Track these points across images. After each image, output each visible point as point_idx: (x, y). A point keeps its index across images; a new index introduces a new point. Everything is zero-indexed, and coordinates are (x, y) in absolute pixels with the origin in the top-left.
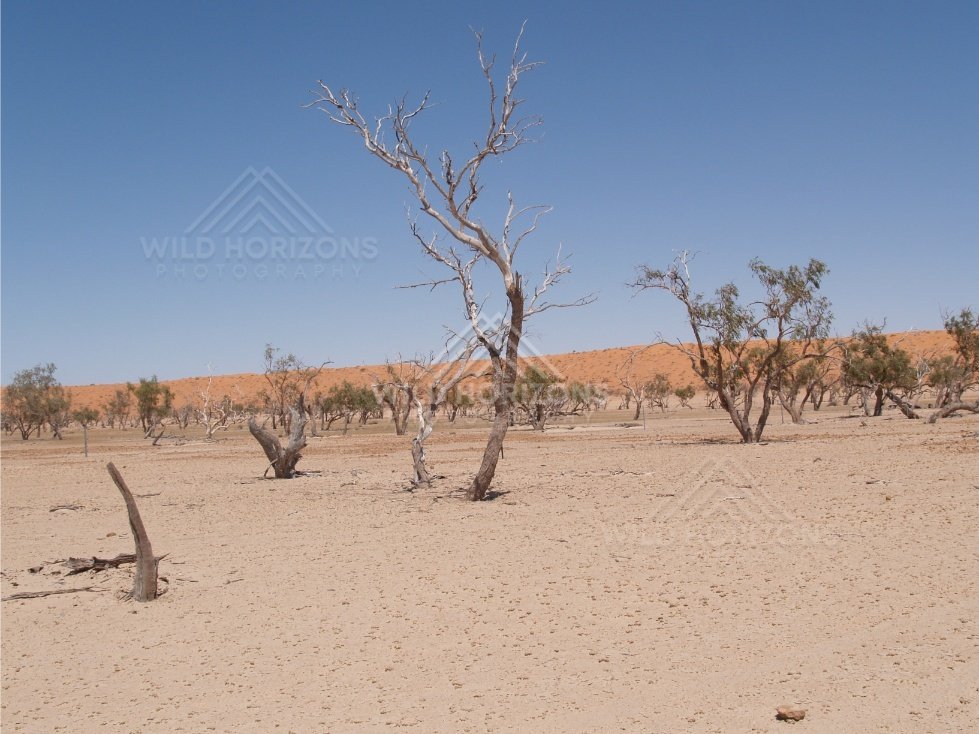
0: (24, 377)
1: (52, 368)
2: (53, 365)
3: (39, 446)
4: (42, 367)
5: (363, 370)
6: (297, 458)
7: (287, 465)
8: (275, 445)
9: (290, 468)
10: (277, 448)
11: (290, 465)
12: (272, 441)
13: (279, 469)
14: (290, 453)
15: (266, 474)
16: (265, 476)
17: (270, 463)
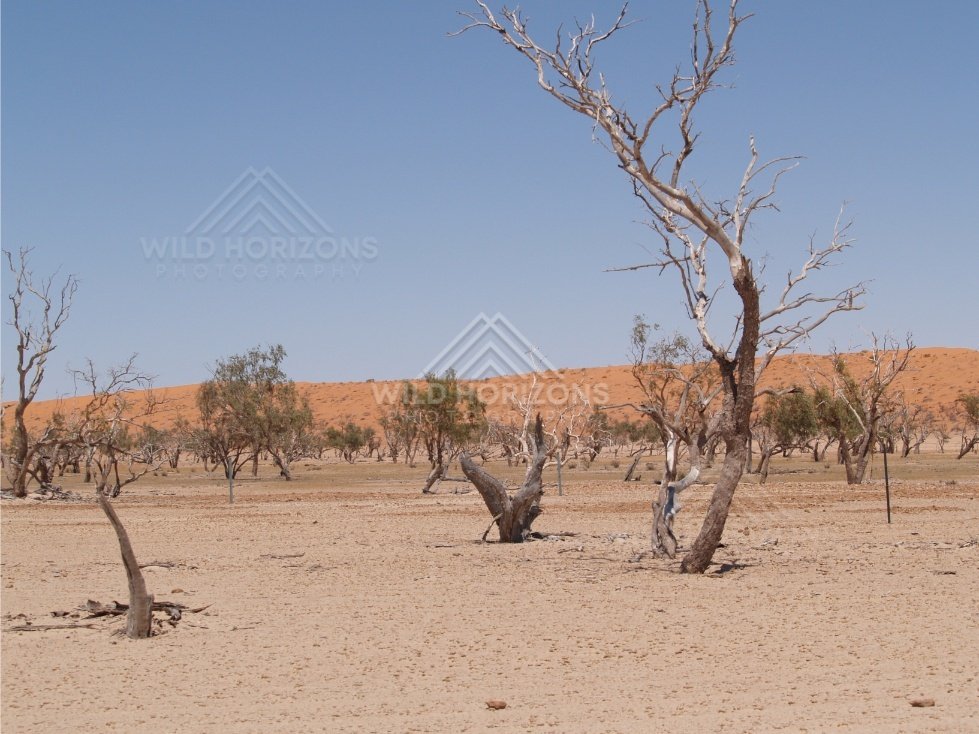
0: (231, 369)
1: (278, 354)
2: (280, 347)
4: (262, 351)
6: (535, 513)
7: (515, 523)
8: (498, 492)
9: (521, 528)
10: (501, 497)
11: (521, 523)
12: (492, 486)
13: (504, 528)
14: (519, 504)
15: (486, 535)
16: (484, 538)
17: (493, 519)
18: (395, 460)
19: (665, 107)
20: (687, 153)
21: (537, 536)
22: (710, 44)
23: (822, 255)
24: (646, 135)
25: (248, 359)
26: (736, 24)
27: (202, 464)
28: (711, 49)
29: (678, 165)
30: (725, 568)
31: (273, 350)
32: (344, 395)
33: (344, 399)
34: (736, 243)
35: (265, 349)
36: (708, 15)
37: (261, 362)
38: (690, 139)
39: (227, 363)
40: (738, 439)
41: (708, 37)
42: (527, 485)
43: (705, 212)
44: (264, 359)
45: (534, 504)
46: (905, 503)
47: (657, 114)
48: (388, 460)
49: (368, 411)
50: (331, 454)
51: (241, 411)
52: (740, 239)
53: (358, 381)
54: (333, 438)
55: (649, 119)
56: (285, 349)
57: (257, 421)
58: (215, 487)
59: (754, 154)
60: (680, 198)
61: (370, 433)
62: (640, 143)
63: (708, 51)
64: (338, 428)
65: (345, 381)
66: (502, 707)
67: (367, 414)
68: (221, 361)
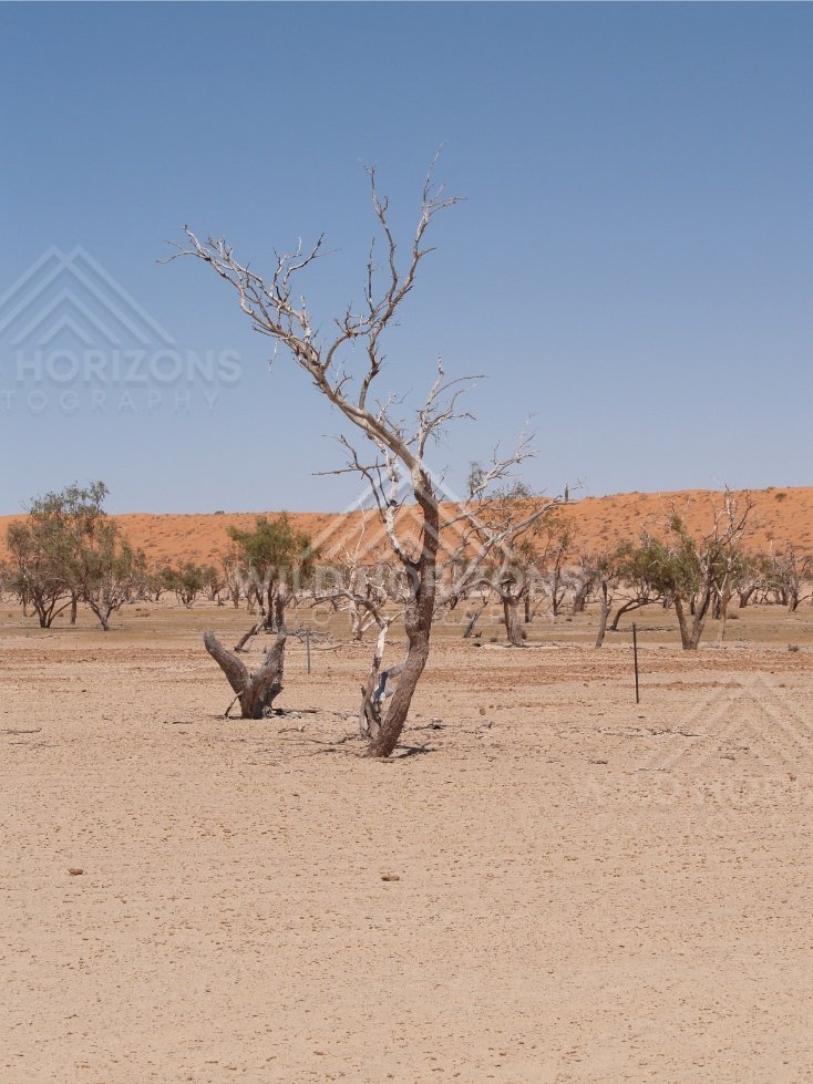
0: (48, 508)
1: (100, 491)
2: (101, 484)
3: (66, 642)
4: (81, 488)
5: (781, 497)
6: (277, 690)
7: (256, 701)
8: (238, 670)
9: (262, 705)
10: (242, 675)
11: (262, 699)
12: (233, 664)
13: (245, 704)
14: (257, 682)
15: (228, 710)
16: (226, 714)
17: (236, 695)
18: (236, 604)
19: (345, 338)
20: (374, 374)
21: (280, 712)
22: (395, 275)
23: (505, 465)
24: (329, 361)
25: (66, 497)
26: (417, 257)
27: (21, 608)
28: (396, 280)
29: (366, 384)
30: (413, 752)
31: (94, 487)
32: (189, 529)
33: (189, 533)
34: (417, 457)
35: (83, 486)
36: (393, 249)
37: (80, 500)
38: (377, 361)
39: (43, 502)
40: (420, 634)
41: (393, 269)
42: (266, 664)
43: (388, 428)
44: (84, 497)
45: (275, 681)
46: (653, 678)
47: (338, 342)
48: (230, 604)
49: (216, 547)
50: (170, 598)
51: (55, 555)
52: (422, 453)
53: (205, 513)
54: (169, 580)
55: (331, 347)
56: (107, 486)
57: (73, 566)
58: (24, 638)
59: (441, 373)
60: (363, 416)
61: (212, 573)
62: (324, 368)
63: (393, 281)
64: (175, 568)
65: (191, 512)
66: (80, 873)
67: (216, 550)
68: (38, 499)
